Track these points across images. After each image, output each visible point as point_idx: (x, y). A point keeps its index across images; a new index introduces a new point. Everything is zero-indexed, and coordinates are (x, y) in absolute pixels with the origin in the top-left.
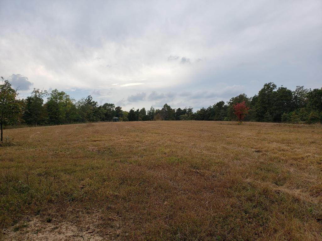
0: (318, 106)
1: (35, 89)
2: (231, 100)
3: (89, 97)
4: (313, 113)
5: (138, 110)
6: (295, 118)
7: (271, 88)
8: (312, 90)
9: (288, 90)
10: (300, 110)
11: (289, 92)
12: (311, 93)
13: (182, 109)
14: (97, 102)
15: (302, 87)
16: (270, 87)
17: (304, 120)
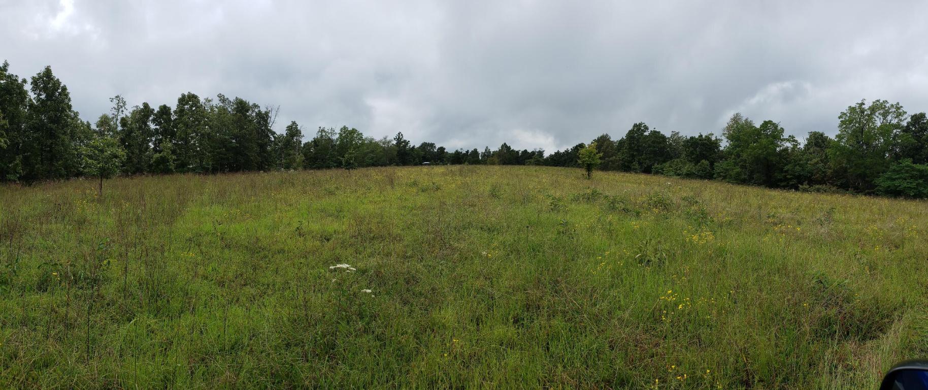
0: (693, 158)
2: (592, 143)
3: (399, 134)
4: (688, 167)
5: (467, 152)
6: (668, 171)
7: (642, 130)
8: (689, 138)
9: (662, 135)
10: (674, 162)
11: (663, 137)
12: (687, 141)
13: (530, 151)
14: (409, 141)
15: (678, 133)
17: (679, 175)
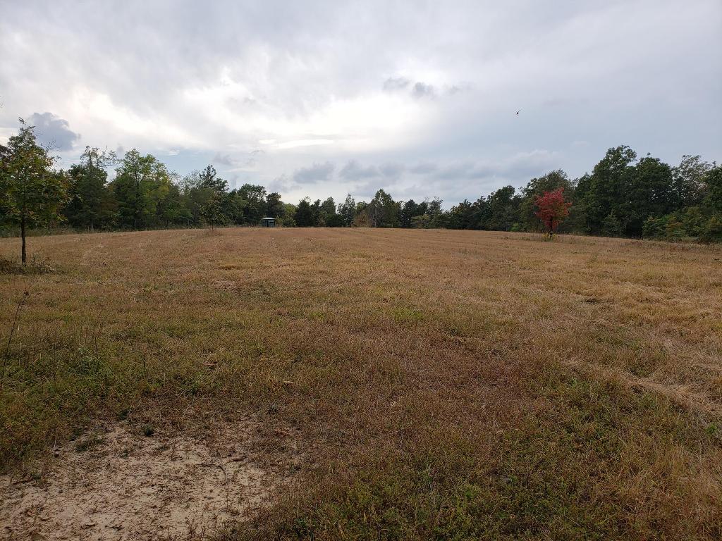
1: (88, 147)
2: (529, 184)
3: (209, 168)
4: (715, 220)
5: (317, 203)
7: (624, 160)
9: (662, 164)
10: (686, 211)
11: (665, 169)
12: (715, 172)
13: (418, 202)
14: (226, 182)
15: (696, 158)
16: (621, 157)
17: (695, 235)
